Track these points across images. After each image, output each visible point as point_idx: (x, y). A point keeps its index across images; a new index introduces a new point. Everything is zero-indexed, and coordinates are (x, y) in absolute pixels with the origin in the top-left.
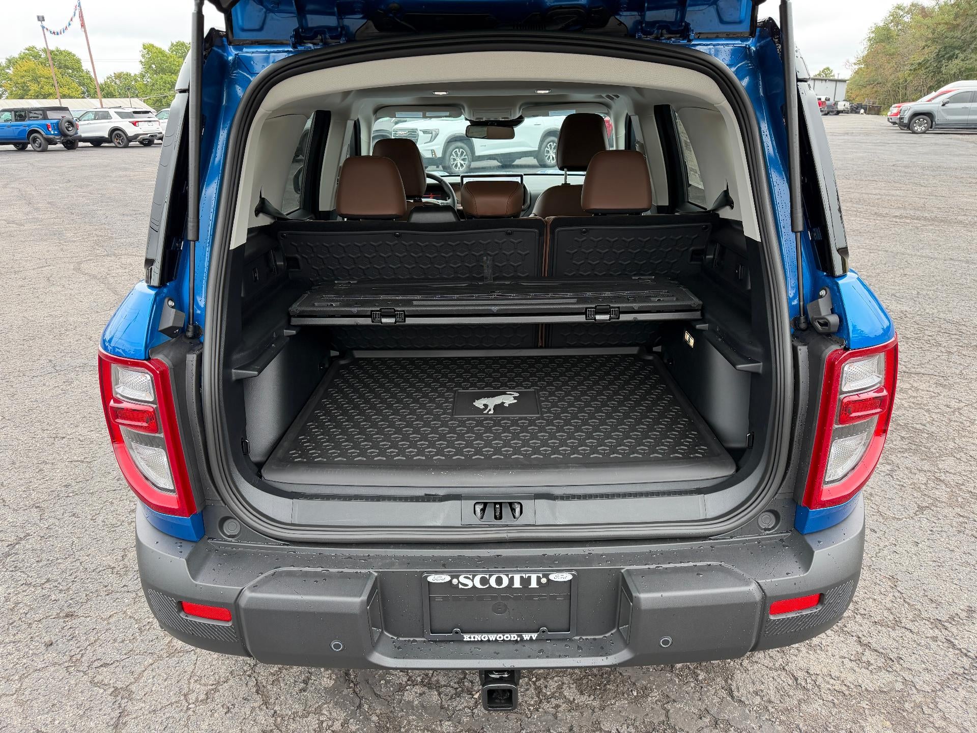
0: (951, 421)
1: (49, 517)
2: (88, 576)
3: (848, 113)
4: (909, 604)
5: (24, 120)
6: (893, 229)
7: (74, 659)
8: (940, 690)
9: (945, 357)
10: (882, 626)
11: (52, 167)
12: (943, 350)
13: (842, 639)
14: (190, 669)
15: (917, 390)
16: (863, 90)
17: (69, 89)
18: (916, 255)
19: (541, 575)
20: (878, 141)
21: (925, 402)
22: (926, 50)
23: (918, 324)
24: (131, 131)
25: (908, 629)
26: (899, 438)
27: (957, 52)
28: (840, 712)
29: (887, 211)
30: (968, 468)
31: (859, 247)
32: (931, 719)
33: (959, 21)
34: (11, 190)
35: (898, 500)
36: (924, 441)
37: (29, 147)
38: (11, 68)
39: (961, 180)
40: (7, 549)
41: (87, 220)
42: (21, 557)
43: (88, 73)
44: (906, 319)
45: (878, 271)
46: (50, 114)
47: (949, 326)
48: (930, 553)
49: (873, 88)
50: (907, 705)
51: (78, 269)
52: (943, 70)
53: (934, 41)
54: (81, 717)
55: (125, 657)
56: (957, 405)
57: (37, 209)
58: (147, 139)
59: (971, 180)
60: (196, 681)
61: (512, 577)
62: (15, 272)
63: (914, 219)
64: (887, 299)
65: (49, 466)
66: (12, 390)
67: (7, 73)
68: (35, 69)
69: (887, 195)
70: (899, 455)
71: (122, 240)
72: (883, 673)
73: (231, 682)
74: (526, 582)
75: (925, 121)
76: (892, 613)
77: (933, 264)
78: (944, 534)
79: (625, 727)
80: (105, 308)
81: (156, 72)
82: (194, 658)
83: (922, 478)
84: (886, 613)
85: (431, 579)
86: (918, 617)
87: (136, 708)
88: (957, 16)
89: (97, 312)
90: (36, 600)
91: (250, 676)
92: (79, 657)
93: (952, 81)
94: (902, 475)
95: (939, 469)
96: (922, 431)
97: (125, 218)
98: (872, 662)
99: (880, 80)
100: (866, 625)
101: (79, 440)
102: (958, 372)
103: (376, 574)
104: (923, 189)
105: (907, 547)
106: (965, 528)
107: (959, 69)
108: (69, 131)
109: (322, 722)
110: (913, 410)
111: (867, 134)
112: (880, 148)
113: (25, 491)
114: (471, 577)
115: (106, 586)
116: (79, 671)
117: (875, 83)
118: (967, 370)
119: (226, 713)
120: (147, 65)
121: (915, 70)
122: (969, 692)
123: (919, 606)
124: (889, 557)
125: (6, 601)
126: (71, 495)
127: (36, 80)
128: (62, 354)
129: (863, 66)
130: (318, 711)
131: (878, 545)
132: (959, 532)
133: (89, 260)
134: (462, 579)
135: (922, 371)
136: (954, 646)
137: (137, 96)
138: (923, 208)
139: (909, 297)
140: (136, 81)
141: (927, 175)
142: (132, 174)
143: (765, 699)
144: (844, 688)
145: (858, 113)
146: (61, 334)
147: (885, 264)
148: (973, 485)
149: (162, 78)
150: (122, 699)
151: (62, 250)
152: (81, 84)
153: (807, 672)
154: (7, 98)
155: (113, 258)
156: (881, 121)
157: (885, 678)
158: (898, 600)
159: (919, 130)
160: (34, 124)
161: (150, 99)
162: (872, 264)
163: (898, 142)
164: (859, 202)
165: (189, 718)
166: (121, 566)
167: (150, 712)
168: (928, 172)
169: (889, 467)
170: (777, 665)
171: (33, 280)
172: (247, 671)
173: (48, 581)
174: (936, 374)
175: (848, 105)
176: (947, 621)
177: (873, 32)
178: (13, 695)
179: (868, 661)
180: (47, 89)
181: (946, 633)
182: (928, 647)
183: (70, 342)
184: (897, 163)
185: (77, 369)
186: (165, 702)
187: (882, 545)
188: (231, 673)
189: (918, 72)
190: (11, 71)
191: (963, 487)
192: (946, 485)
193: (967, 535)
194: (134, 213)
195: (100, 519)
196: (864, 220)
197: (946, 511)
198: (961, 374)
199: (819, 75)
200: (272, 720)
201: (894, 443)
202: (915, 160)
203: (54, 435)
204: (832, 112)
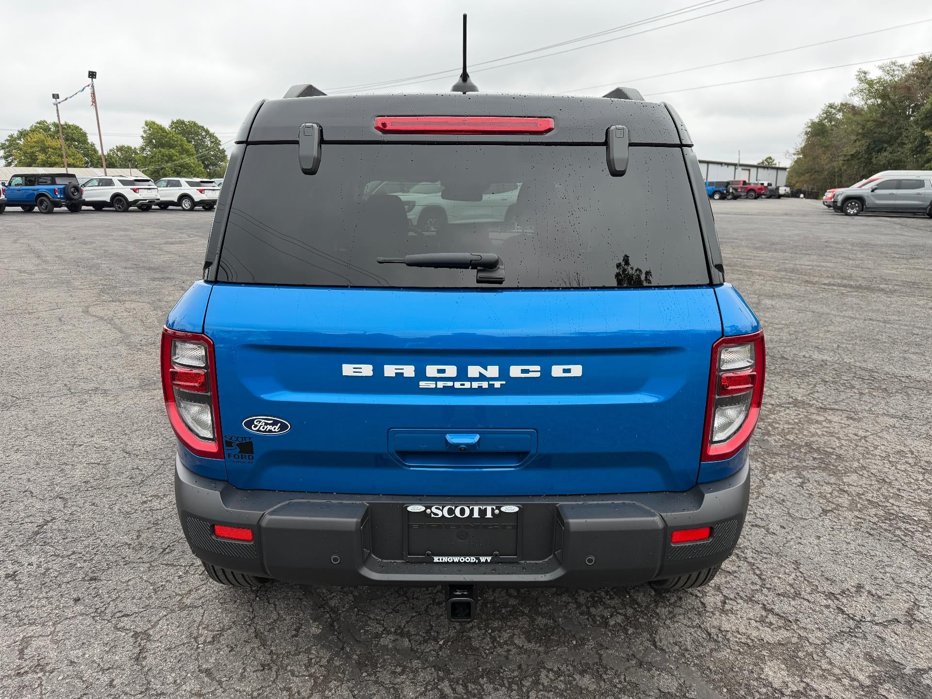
0: (857, 446)
1: (72, 506)
2: (108, 550)
3: (788, 197)
4: (808, 581)
5: (33, 185)
6: (821, 294)
7: (99, 611)
8: (828, 643)
9: (857, 396)
10: (784, 597)
11: (58, 227)
12: (856, 391)
13: (750, 606)
14: (198, 619)
15: (830, 422)
16: (802, 178)
17: (73, 159)
18: (839, 315)
19: (494, 507)
20: (814, 221)
21: (837, 431)
22: (858, 144)
23: (836, 371)
24: (131, 196)
25: (805, 600)
26: (812, 459)
27: (885, 145)
28: (744, 658)
29: (816, 279)
30: (869, 482)
31: (789, 308)
32: (819, 664)
33: (886, 119)
34: (20, 245)
35: (806, 505)
36: (833, 461)
37: (36, 209)
38: (22, 139)
39: (886, 255)
40: (37, 529)
41: (92, 272)
42: (49, 535)
43: (93, 145)
44: (825, 367)
45: (804, 328)
46: (58, 181)
47: (863, 373)
48: (830, 544)
49: (811, 175)
50: (800, 654)
51: (86, 312)
52: (874, 161)
53: (864, 136)
54: (107, 652)
55: (142, 610)
56: (863, 434)
57: (46, 262)
58: (145, 205)
59: (894, 255)
60: (204, 628)
61: (473, 508)
62: (29, 313)
63: (840, 286)
64: (810, 350)
65: (70, 467)
66: (32, 407)
67: (18, 143)
68: (44, 140)
69: (818, 266)
70: (810, 471)
71: (126, 289)
72: (782, 631)
73: (233, 630)
74: (483, 512)
75: (857, 205)
76: (793, 588)
77: (854, 323)
78: (843, 531)
79: (565, 666)
80: (113, 344)
81: (155, 146)
82: (202, 611)
83: (828, 489)
84: (788, 588)
85: (410, 509)
86: (815, 590)
87: (154, 646)
88: (883, 115)
89: (106, 347)
90: (64, 567)
91: (250, 625)
92: (103, 609)
93: (882, 171)
94: (811, 486)
95: (843, 482)
96: (832, 454)
97: (128, 271)
98: (774, 622)
99: (817, 169)
100: (771, 596)
101: (95, 447)
102: (867, 408)
103: (368, 505)
104: (851, 262)
105: (811, 540)
106: (861, 526)
107: (888, 161)
108: (74, 195)
109: (311, 659)
110: (826, 437)
111: (804, 215)
112: (816, 227)
113: (49, 485)
114: (441, 508)
115: (124, 558)
116: (104, 620)
117: (813, 171)
118: (875, 408)
119: (230, 651)
120: (148, 141)
121: (848, 160)
122: (852, 645)
123: (816, 583)
124: (794, 547)
125: (39, 567)
126: (90, 489)
127: (44, 150)
128: (76, 380)
129: (801, 156)
130: (308, 651)
131: (786, 538)
132: (856, 529)
133: (96, 305)
134: (434, 509)
135: (836, 407)
136: (843, 612)
137: (136, 167)
138: (850, 277)
139: (830, 349)
140: (136, 153)
141: (855, 250)
142: (132, 234)
143: (682, 648)
144: (749, 641)
145: (799, 197)
146: (74, 364)
147: (812, 322)
148: (871, 495)
149: (160, 152)
150: (141, 640)
151: (71, 296)
152: (86, 155)
153: (719, 629)
154: (16, 166)
155: (118, 303)
156: (817, 204)
157: (783, 634)
158: (800, 578)
159: (852, 213)
160: (42, 188)
161: (148, 170)
162: (800, 322)
163: (833, 222)
164: (793, 271)
165: (199, 654)
166: (137, 543)
167: (165, 650)
168: (856, 248)
169: (800, 480)
170: (694, 624)
171: (46, 320)
172: (247, 621)
173: (74, 553)
174: (848, 409)
175: (788, 189)
176: (839, 594)
177: (809, 127)
178: (48, 636)
179: (770, 622)
180: (54, 158)
181: (836, 602)
182: (822, 613)
183: (83, 371)
184: (830, 239)
185: (90, 392)
186: (178, 643)
187: (789, 537)
188: (234, 623)
189: (851, 162)
190: (21, 142)
191: (862, 496)
192: (848, 494)
193: (863, 532)
194: (135, 266)
195: (116, 508)
196: (796, 286)
197: (846, 514)
198: (870, 410)
199: (763, 163)
200: (269, 657)
201: (807, 462)
202: (846, 238)
203: (73, 443)
204: (774, 195)
